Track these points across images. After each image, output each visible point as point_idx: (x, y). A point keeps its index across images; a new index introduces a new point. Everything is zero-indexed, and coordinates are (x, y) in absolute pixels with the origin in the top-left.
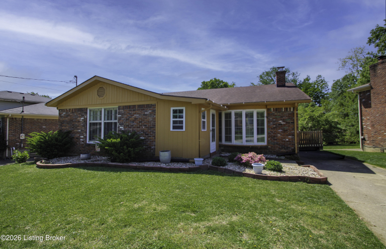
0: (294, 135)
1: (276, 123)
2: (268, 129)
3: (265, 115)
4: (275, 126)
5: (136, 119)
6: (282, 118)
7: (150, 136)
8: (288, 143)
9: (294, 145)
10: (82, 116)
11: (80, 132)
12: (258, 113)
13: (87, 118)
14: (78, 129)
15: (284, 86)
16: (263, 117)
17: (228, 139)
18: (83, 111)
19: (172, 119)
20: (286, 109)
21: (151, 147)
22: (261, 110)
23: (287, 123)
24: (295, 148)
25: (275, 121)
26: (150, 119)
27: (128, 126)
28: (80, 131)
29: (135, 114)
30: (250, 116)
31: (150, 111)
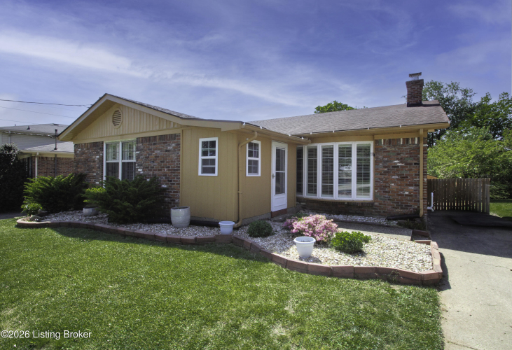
0: (419, 186)
1: (387, 164)
2: (375, 175)
3: (372, 151)
4: (386, 169)
5: (156, 157)
6: (399, 157)
7: (174, 184)
8: (409, 198)
9: (419, 201)
10: (98, 153)
11: (95, 176)
12: (359, 149)
13: (102, 157)
14: (93, 172)
15: (419, 104)
16: (368, 154)
17: (312, 189)
18: (98, 146)
19: (201, 158)
20: (406, 140)
21: (174, 200)
22: (364, 143)
23: (406, 164)
24: (419, 207)
25: (387, 161)
26: (174, 156)
27: (148, 167)
28: (95, 174)
29: (156, 149)
30: (345, 152)
31: (174, 145)
